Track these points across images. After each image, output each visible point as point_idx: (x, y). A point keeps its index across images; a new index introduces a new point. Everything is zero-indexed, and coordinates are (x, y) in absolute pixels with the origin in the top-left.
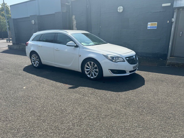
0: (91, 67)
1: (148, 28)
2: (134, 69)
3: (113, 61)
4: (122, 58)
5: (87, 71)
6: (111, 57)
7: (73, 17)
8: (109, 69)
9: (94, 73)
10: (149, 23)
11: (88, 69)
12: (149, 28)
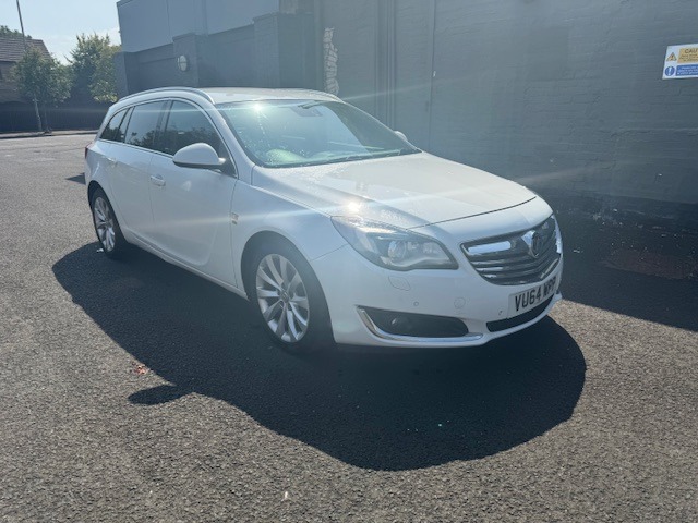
0: (280, 281)
1: (665, 77)
2: (522, 311)
3: (380, 264)
4: (442, 246)
5: (270, 301)
6: (371, 236)
7: (327, 34)
8: (360, 307)
9: (294, 316)
10: (674, 50)
11: (272, 288)
12: (674, 76)
